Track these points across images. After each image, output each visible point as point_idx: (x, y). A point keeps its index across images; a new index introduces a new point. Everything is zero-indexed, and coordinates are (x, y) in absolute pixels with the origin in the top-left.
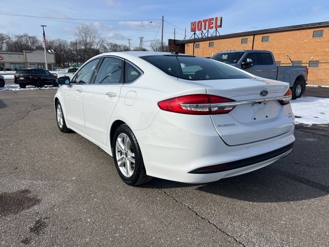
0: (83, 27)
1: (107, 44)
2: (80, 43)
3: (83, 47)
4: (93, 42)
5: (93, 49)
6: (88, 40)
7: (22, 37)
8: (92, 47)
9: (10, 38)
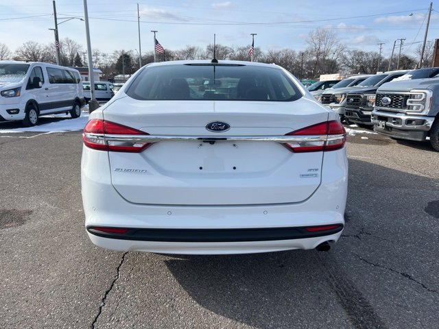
0: (317, 32)
1: (349, 51)
2: (312, 53)
3: (315, 58)
4: (328, 50)
5: (328, 60)
6: (322, 48)
7: (245, 49)
8: (327, 58)
9: (233, 51)
